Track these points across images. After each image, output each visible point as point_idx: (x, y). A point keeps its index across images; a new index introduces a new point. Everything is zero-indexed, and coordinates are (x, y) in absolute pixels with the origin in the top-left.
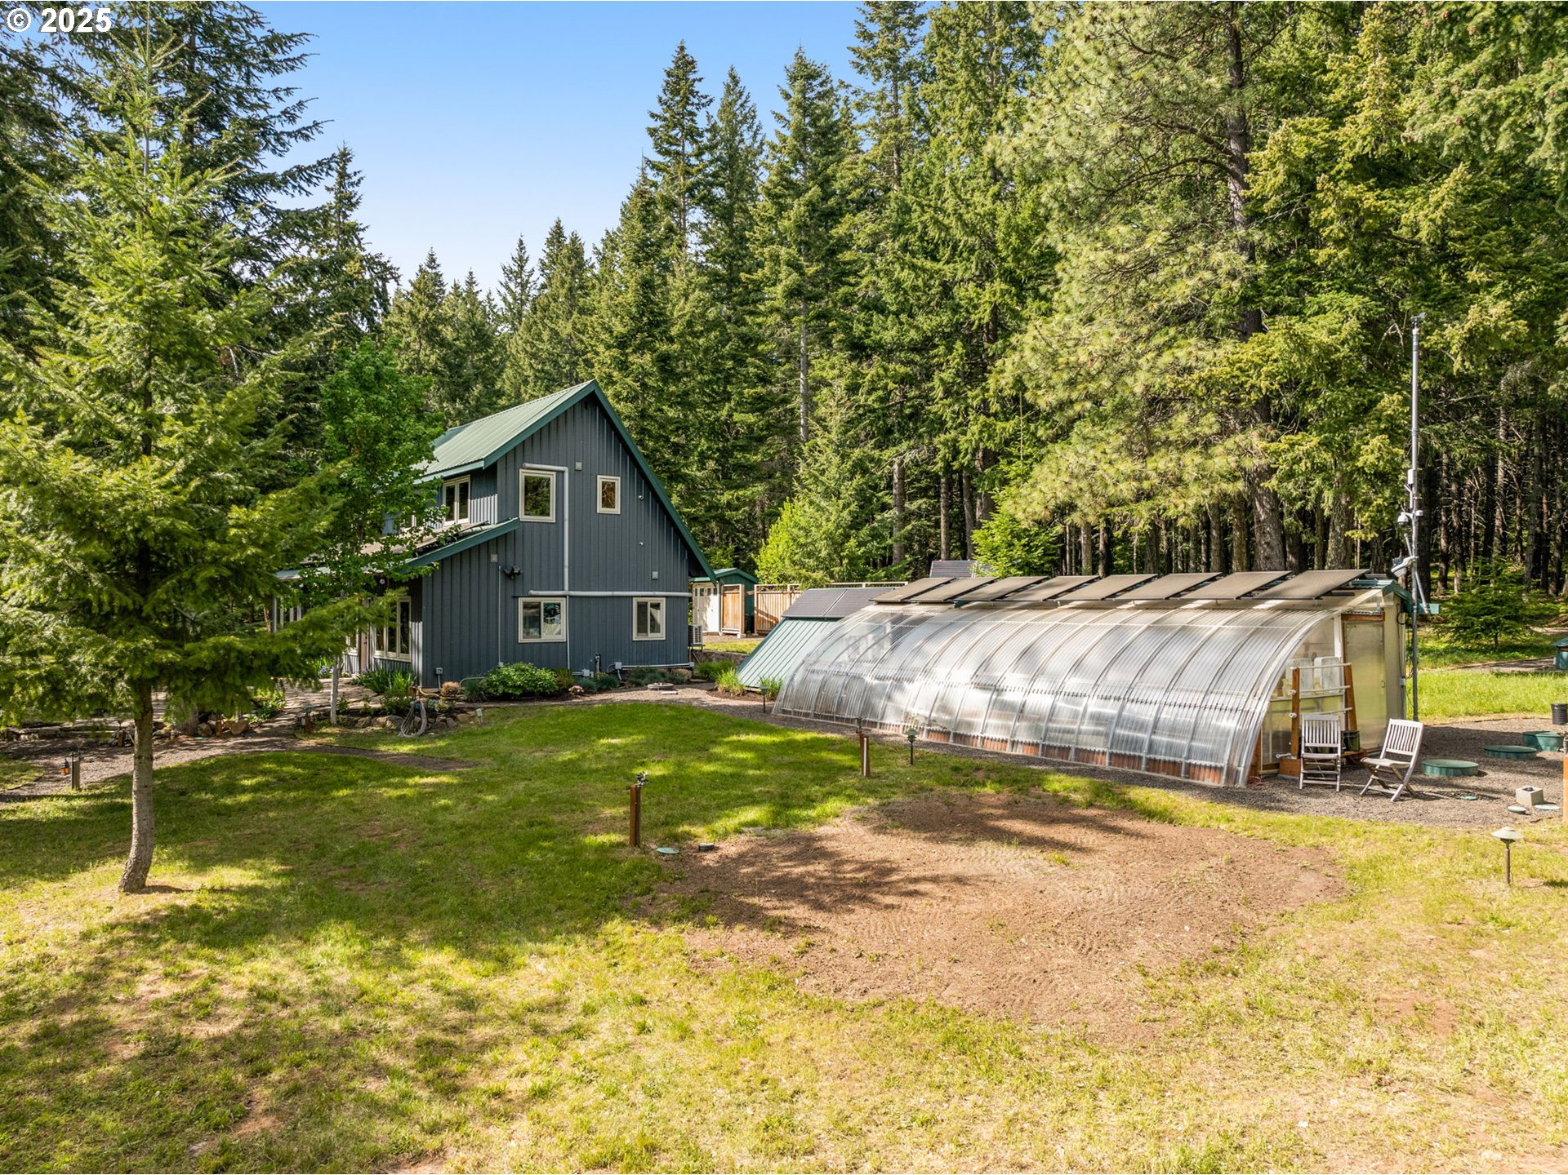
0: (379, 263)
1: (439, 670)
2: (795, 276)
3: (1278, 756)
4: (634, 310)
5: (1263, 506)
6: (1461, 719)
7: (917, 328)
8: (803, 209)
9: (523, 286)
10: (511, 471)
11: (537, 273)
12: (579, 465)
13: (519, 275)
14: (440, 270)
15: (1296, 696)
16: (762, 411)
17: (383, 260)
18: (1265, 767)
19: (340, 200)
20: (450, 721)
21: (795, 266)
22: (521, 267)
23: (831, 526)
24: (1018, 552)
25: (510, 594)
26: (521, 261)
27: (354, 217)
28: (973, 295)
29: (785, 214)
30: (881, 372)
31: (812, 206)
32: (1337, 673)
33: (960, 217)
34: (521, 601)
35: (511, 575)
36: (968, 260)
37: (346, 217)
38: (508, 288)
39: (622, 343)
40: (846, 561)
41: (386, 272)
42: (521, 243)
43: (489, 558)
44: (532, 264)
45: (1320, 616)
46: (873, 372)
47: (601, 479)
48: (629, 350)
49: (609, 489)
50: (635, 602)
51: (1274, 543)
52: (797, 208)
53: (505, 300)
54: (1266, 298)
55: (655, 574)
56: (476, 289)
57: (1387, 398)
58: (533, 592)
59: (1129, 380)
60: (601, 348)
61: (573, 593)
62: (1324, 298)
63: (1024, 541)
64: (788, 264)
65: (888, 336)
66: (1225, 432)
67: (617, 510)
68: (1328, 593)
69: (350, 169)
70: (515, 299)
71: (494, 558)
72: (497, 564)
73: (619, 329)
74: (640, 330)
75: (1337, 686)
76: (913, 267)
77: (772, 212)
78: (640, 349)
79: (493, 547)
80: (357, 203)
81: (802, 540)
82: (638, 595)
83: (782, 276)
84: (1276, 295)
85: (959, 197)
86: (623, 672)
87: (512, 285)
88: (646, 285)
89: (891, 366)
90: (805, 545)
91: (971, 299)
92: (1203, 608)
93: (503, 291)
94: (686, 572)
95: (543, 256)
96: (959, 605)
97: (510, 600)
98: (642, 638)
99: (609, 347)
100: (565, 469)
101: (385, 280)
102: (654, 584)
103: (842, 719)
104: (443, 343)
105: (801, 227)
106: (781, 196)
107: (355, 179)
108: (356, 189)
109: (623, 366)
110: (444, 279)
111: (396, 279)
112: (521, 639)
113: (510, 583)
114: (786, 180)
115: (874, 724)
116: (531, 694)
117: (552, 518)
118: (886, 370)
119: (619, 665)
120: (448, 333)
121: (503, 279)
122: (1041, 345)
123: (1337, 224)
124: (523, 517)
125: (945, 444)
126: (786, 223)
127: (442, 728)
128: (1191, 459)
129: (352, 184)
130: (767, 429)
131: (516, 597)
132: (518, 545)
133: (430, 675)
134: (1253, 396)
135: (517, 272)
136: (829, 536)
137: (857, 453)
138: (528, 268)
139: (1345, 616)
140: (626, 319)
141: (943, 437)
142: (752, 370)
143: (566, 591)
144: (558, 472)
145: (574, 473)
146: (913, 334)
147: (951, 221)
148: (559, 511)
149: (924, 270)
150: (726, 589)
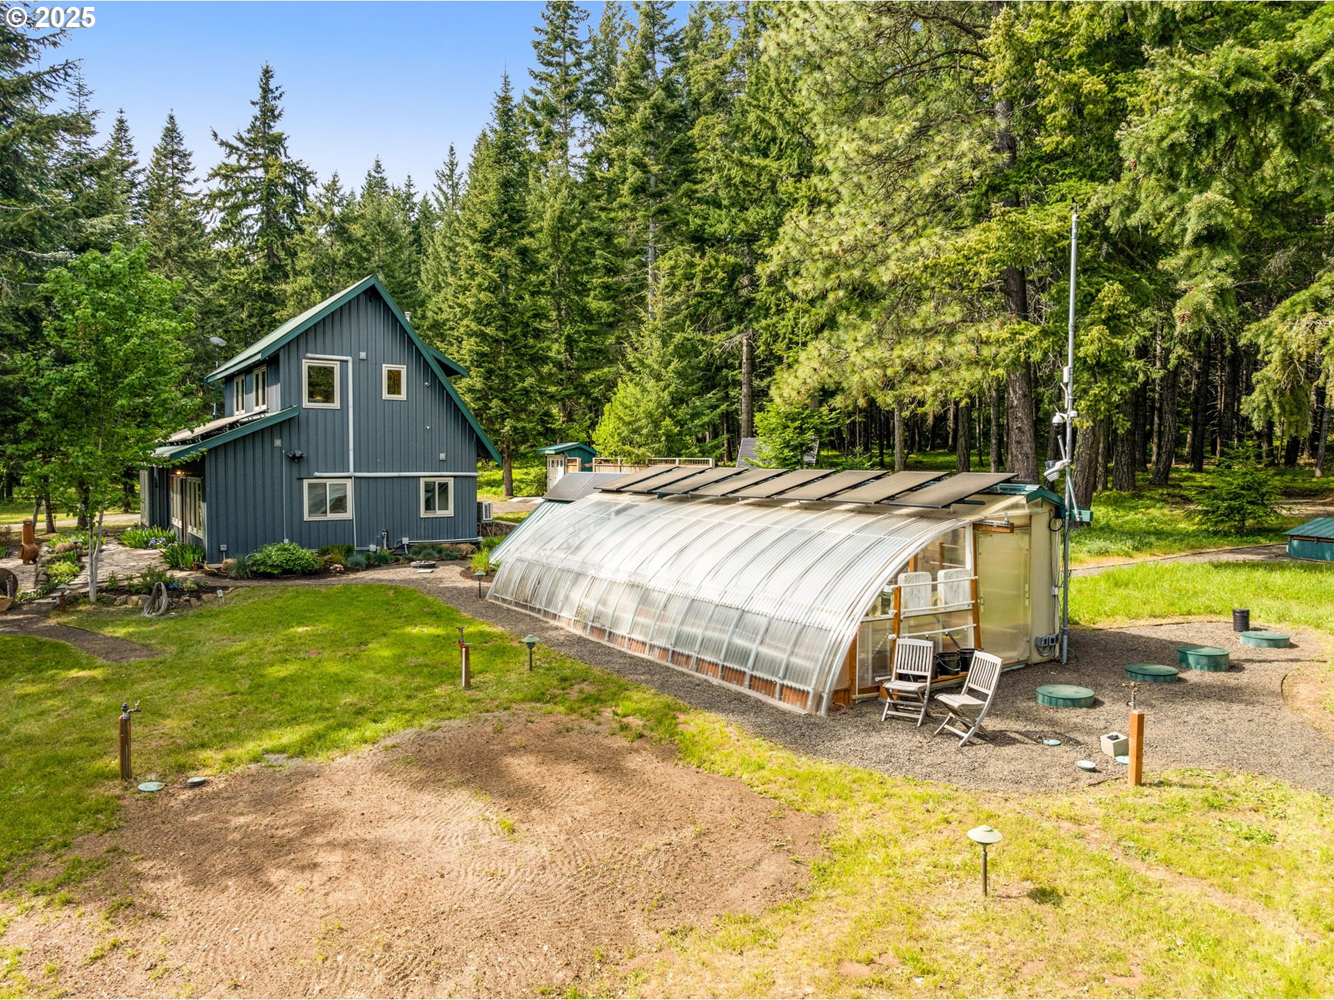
0: (300, 169)
1: (223, 547)
2: (639, 173)
3: (877, 679)
4: (496, 207)
5: (1015, 392)
6: (1142, 622)
7: (745, 221)
8: (648, 111)
9: (454, 187)
10: (293, 361)
11: (466, 177)
12: (363, 355)
13: (451, 176)
14: (384, 175)
15: (897, 615)
16: (613, 298)
17: (303, 166)
18: (862, 691)
19: (264, 113)
20: (193, 600)
21: (639, 164)
22: (452, 171)
23: (652, 406)
24: (789, 434)
25: (295, 475)
26: (452, 165)
27: (277, 128)
28: (792, 190)
29: (633, 117)
30: (713, 262)
31: (658, 109)
32: (966, 586)
33: (781, 116)
34: (306, 483)
35: (295, 459)
36: (791, 156)
37: (270, 127)
38: (440, 189)
39: (487, 237)
40: (663, 438)
41: (306, 177)
42: (452, 149)
43: (272, 442)
44: (463, 168)
45: (946, 526)
46: (705, 262)
47: (386, 368)
48: (492, 244)
49: (394, 378)
50: (422, 481)
51: (1026, 428)
52: (643, 110)
53: (437, 199)
54: (1011, 187)
55: (443, 456)
56: (412, 191)
57: (1107, 287)
58: (317, 474)
59: (881, 269)
60: (468, 243)
61: (358, 474)
62: (1064, 186)
63: (797, 423)
64: (633, 164)
65: (721, 229)
66: (969, 319)
67: (403, 396)
68: (961, 501)
69: (273, 84)
70: (447, 199)
71: (278, 443)
72: (281, 448)
73: (483, 224)
74: (501, 226)
75: (965, 601)
76: (741, 164)
77: (622, 115)
78: (502, 242)
79: (276, 432)
80: (280, 115)
81: (627, 419)
82: (425, 476)
83: (628, 174)
84: (1020, 184)
85: (785, 97)
86: (409, 546)
87: (444, 187)
88: (506, 184)
89: (723, 256)
90: (630, 423)
91: (791, 194)
92: (852, 511)
93: (437, 192)
94: (474, 454)
95: (471, 160)
96: (662, 496)
97: (295, 482)
98: (430, 515)
99: (474, 241)
100: (349, 358)
101: (306, 185)
102: (442, 465)
103: (533, 609)
104: (350, 240)
105: (647, 127)
106: (629, 100)
107: (277, 94)
108: (277, 102)
109: (487, 258)
110: (388, 182)
111: (314, 182)
112: (306, 517)
113: (295, 466)
114: (634, 85)
115: (554, 616)
116: (288, 572)
117: (336, 405)
118: (717, 260)
119: (405, 541)
120: (356, 230)
121: (437, 181)
122: (801, 236)
123: (1062, 111)
124: (306, 404)
125: (766, 328)
126: (634, 125)
127: (185, 607)
128: (935, 347)
129: (275, 98)
130: (614, 315)
131: (301, 479)
132: (303, 431)
133: (215, 551)
134: (976, 285)
135: (449, 175)
136: (649, 415)
137: (678, 337)
138: (458, 171)
139: (976, 526)
140: (489, 216)
141: (764, 323)
142: (600, 261)
143: (351, 473)
144: (342, 361)
145: (358, 362)
146: (742, 226)
147: (774, 121)
148: (344, 398)
149: (752, 167)
150: (569, 461)
